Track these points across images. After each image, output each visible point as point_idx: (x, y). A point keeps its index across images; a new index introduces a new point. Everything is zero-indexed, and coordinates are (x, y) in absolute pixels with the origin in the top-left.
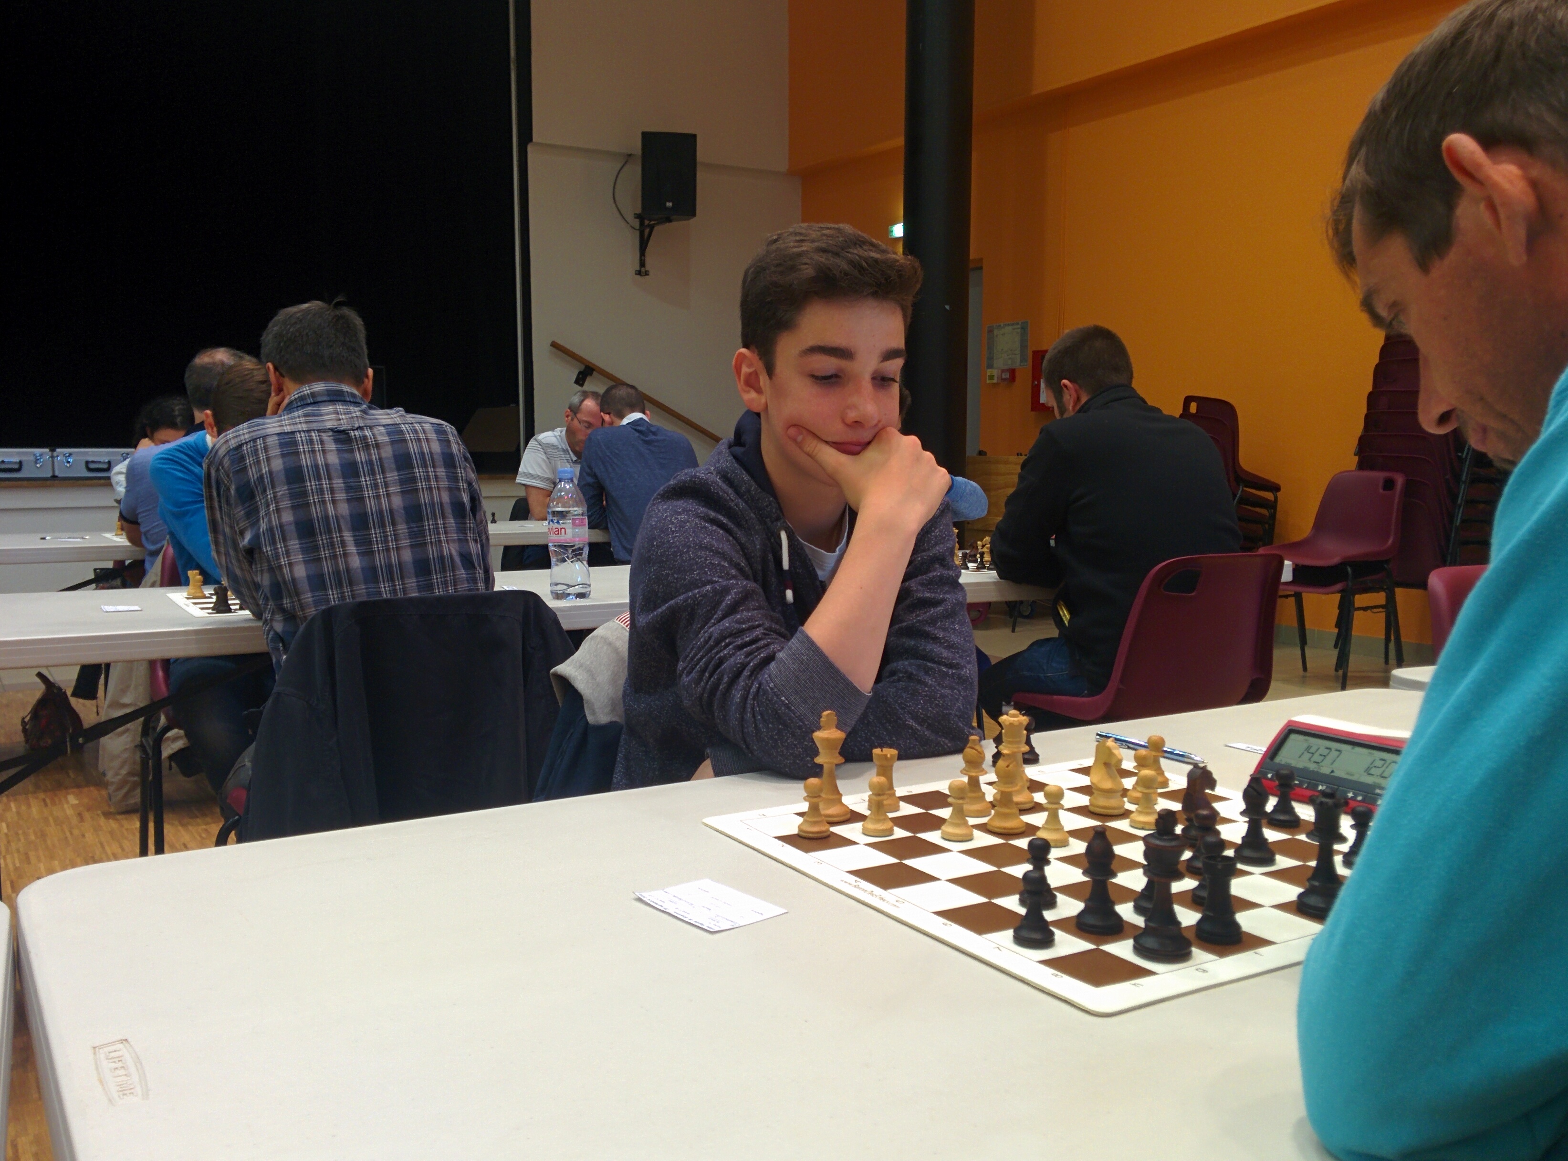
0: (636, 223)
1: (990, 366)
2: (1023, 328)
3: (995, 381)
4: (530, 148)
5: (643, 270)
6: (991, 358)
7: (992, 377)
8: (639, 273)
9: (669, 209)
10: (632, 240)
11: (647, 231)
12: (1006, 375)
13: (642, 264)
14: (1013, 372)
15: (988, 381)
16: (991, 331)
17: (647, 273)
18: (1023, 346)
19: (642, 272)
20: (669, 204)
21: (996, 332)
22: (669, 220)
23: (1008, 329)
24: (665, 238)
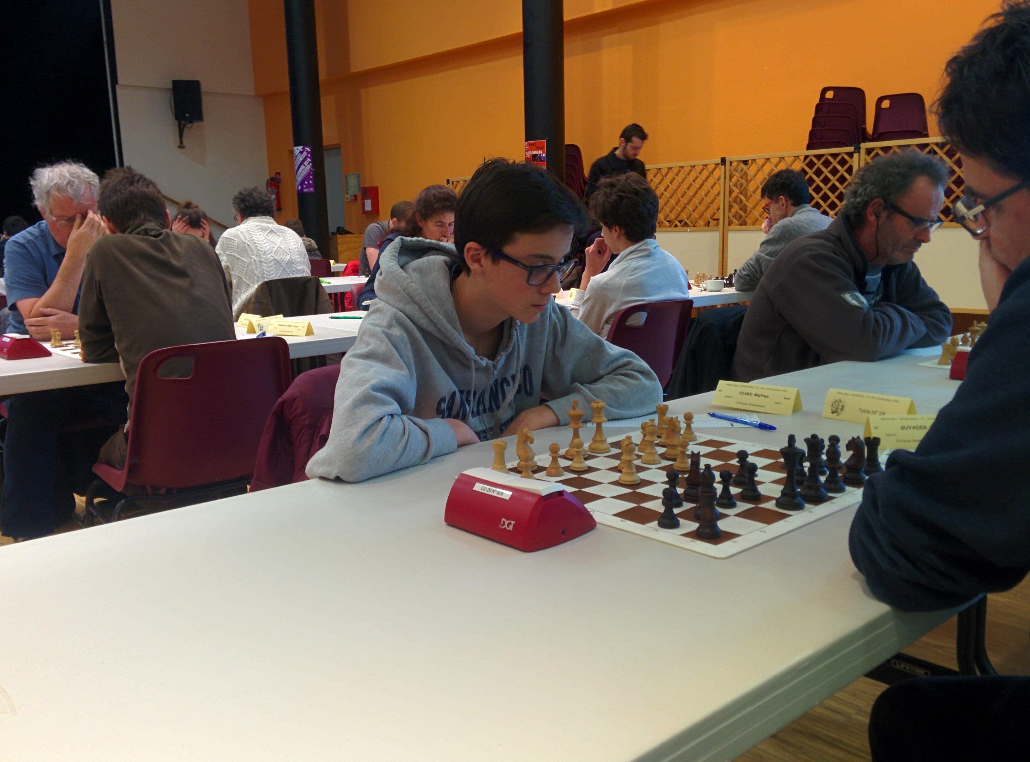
0: (176, 123)
1: (347, 193)
2: (358, 176)
3: (349, 200)
4: (117, 87)
5: (182, 145)
6: (347, 190)
7: (347, 198)
8: (180, 147)
9: (188, 118)
10: (175, 131)
11: (182, 126)
12: (353, 198)
13: (181, 142)
14: (356, 197)
15: (346, 200)
16: (346, 177)
17: (184, 147)
18: (359, 184)
19: (181, 146)
20: (188, 115)
21: (348, 178)
22: (192, 122)
23: (353, 177)
24: (191, 131)
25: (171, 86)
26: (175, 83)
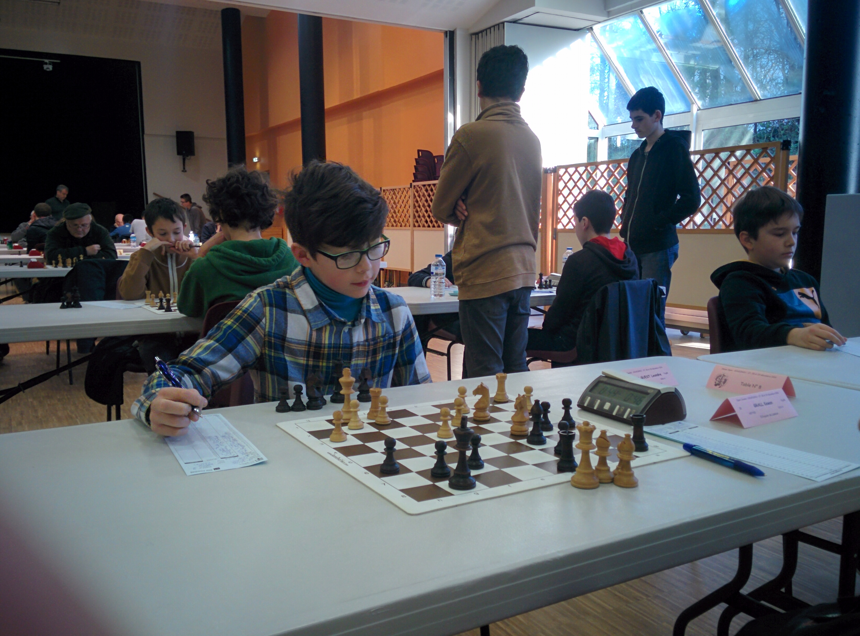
4: (145, 136)
9: (186, 154)
10: (181, 162)
11: (184, 159)
13: (184, 168)
17: (186, 171)
19: (184, 170)
20: (187, 152)
24: (190, 161)
25: (175, 135)
26: (178, 133)
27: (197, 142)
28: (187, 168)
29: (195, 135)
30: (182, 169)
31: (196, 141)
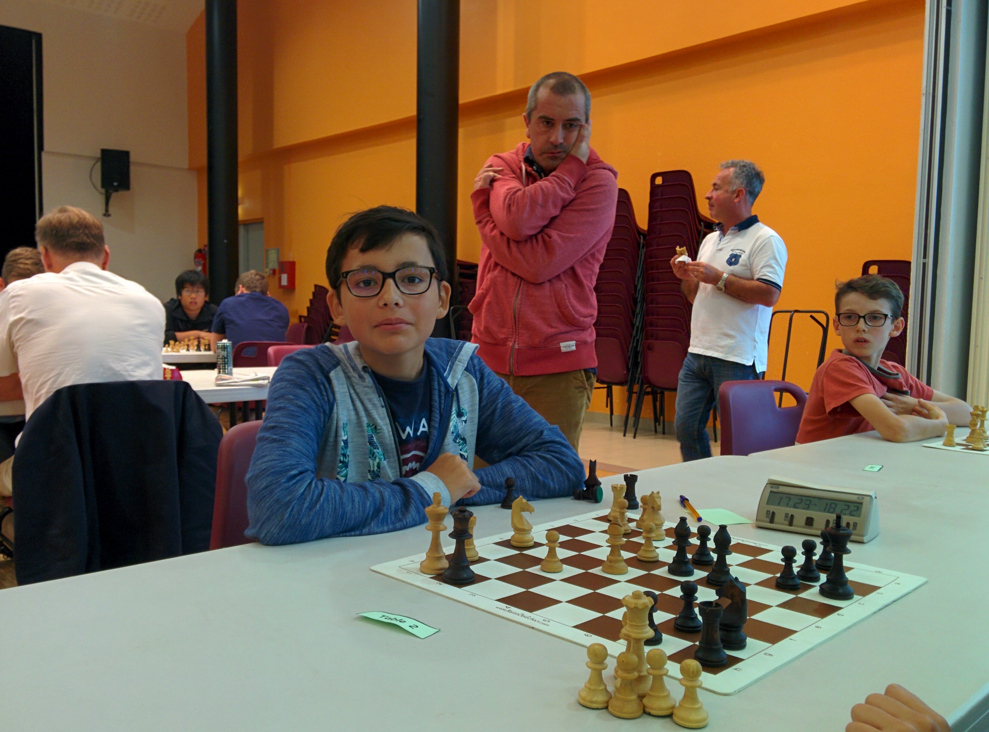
0: (103, 191)
1: (267, 267)
2: (278, 251)
4: (43, 153)
5: (107, 213)
6: (267, 264)
8: (105, 215)
9: (115, 186)
10: (101, 199)
11: (108, 195)
12: (271, 272)
13: (107, 210)
14: (274, 271)
16: (267, 251)
17: (109, 215)
18: (278, 258)
20: (115, 184)
21: (269, 252)
22: (117, 191)
23: (273, 251)
25: (99, 155)
26: (104, 152)
27: (134, 171)
28: (111, 210)
29: (133, 158)
30: (104, 212)
31: (132, 168)
